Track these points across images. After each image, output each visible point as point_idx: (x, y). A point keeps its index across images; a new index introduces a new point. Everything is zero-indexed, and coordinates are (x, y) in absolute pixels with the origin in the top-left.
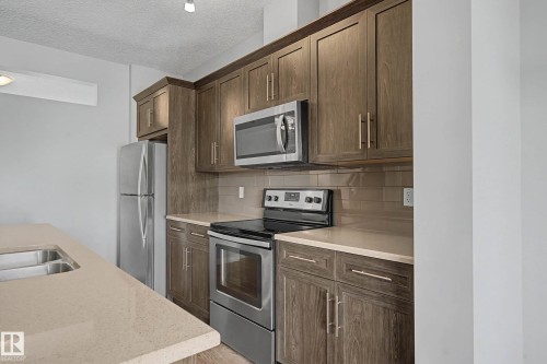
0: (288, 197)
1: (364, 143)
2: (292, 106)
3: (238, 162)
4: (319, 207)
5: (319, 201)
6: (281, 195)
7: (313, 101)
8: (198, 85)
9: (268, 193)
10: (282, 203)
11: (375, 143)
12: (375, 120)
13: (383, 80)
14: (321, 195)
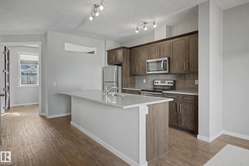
0: (162, 82)
1: (186, 69)
2: (166, 59)
3: (147, 73)
4: (172, 85)
5: (171, 83)
6: (159, 82)
7: (171, 57)
8: (131, 49)
9: (155, 81)
10: (160, 84)
11: (189, 69)
12: (189, 63)
13: (191, 54)
14: (172, 82)
